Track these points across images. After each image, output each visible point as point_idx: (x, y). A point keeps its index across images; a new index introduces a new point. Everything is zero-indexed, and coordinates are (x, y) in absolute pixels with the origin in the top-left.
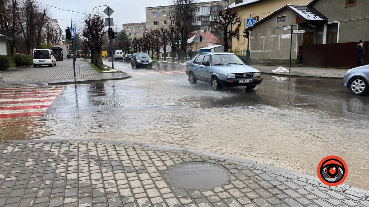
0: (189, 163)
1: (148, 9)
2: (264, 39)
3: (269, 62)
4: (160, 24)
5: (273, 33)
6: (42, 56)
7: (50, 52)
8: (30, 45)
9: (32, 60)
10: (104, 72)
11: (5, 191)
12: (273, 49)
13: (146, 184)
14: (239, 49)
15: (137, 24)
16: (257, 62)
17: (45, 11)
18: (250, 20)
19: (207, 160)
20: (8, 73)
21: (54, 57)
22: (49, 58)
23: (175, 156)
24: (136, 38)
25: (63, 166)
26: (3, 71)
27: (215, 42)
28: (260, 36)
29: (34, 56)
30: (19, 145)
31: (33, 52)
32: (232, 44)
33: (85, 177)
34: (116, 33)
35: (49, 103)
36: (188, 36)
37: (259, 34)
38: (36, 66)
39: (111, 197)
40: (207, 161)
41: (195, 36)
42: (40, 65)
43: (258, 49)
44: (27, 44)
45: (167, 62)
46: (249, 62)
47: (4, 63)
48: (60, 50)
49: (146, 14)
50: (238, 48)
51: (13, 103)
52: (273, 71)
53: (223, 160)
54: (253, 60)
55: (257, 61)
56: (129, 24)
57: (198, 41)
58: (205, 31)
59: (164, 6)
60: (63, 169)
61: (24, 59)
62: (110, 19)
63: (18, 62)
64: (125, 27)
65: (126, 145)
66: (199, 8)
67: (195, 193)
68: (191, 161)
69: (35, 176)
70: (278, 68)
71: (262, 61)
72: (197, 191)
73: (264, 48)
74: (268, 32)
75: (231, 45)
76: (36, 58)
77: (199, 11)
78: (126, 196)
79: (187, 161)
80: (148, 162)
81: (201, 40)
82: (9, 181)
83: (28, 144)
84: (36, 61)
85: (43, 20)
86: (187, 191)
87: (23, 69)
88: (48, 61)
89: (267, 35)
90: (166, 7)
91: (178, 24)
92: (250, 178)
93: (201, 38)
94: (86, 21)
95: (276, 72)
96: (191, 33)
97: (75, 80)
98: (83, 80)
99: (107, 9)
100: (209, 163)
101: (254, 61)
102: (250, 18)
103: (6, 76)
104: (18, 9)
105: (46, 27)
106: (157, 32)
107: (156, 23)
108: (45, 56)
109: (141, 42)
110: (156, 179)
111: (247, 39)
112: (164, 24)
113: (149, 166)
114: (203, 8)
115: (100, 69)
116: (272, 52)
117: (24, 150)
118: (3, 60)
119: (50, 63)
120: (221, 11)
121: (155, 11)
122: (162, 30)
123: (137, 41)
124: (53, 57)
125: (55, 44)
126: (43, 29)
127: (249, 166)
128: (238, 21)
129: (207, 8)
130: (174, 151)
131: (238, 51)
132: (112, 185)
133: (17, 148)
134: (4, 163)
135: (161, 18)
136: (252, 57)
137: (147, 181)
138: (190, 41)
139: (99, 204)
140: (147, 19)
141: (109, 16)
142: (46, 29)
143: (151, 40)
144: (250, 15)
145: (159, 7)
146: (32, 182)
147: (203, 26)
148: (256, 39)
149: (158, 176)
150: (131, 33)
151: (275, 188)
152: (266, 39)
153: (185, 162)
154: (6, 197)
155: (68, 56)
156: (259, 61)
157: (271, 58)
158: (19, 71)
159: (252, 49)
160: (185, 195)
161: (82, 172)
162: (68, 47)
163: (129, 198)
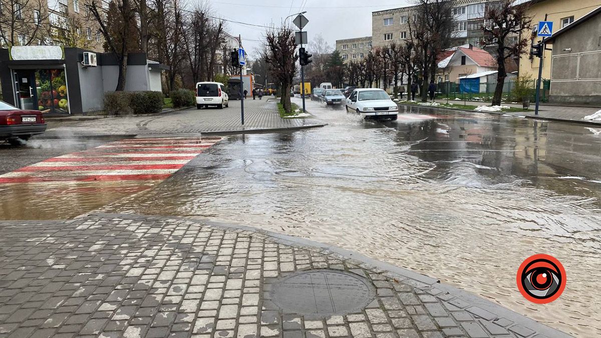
0: (318, 270)
1: (377, 14)
2: (579, 58)
3: (588, 101)
4: (396, 38)
5: (597, 46)
6: (208, 92)
7: (219, 87)
8: (197, 77)
9: (195, 98)
10: (290, 116)
11: (40, 284)
12: (597, 77)
13: (228, 296)
14: (530, 77)
15: (358, 40)
16: (563, 101)
17: (220, 25)
18: (546, 24)
19: (351, 269)
20: (158, 117)
21: (225, 94)
22: (217, 95)
23: (304, 256)
24: (353, 62)
25: (135, 256)
26: (153, 114)
27: (490, 66)
28: (570, 52)
29: (197, 93)
30: (103, 219)
31: (197, 87)
32: (520, 68)
33: (151, 276)
34: (311, 56)
35: (184, 162)
36: (438, 56)
37: (570, 49)
38: (200, 107)
39: (164, 310)
40: (349, 270)
41: (452, 56)
42: (206, 105)
43: (566, 77)
44: (194, 76)
45: (400, 101)
46: (548, 101)
47: (155, 103)
48: (239, 83)
49: (373, 22)
50: (528, 76)
51: (138, 160)
52: (586, 117)
53: (379, 271)
54: (556, 97)
55: (563, 98)
56: (346, 41)
57: (459, 63)
58: (471, 46)
59: (403, 8)
60: (132, 259)
61: (185, 97)
62: (302, 34)
63: (176, 101)
64: (340, 44)
65: (243, 231)
66: (465, 8)
67: (292, 321)
68: (325, 267)
69: (89, 266)
70: (597, 112)
71: (573, 100)
72: (298, 317)
73: (578, 74)
74: (587, 44)
75: (518, 71)
76: (200, 95)
77: (464, 12)
78: (186, 311)
79: (317, 266)
80: (256, 261)
81: (463, 63)
82: (56, 269)
83: (114, 219)
84: (200, 100)
85: (217, 38)
86: (282, 317)
87: (181, 112)
88: (216, 100)
89: (585, 50)
90: (407, 9)
91: (419, 36)
92: (404, 308)
93: (464, 59)
94: (269, 38)
95: (592, 120)
96: (444, 51)
97: (244, 129)
98: (252, 129)
99: (299, 18)
100: (352, 275)
101: (558, 100)
102: (546, 20)
103: (154, 121)
104: (182, 24)
105: (224, 49)
106: (386, 50)
107: (388, 36)
108: (212, 92)
109: (360, 69)
110: (249, 291)
111: (540, 59)
112: (402, 37)
113: (252, 268)
114: (472, 6)
115: (286, 113)
116: (595, 83)
117: (105, 227)
118: (154, 99)
119: (219, 103)
120: (493, 10)
121: (386, 16)
122: (393, 47)
123: (355, 67)
124: (223, 94)
125: (236, 74)
126: (217, 52)
127: (418, 287)
128: (526, 26)
129: (478, 7)
130: (309, 248)
131: (527, 81)
132: (179, 292)
133: (97, 223)
134: (67, 243)
135: (398, 28)
136: (552, 92)
137: (233, 291)
138: (442, 64)
139: (140, 319)
140: (373, 30)
141: (301, 29)
142: (222, 53)
143: (377, 66)
144: (546, 15)
145: (395, 9)
146: (80, 274)
147: (469, 37)
148: (563, 59)
149: (255, 286)
150: (349, 55)
151: (439, 331)
152: (582, 57)
153: (313, 268)
154: (35, 291)
155: (254, 92)
156: (568, 98)
157: (591, 93)
158: (177, 113)
159: (554, 77)
160: (276, 321)
161: (154, 267)
162: (253, 79)
163: (189, 314)
